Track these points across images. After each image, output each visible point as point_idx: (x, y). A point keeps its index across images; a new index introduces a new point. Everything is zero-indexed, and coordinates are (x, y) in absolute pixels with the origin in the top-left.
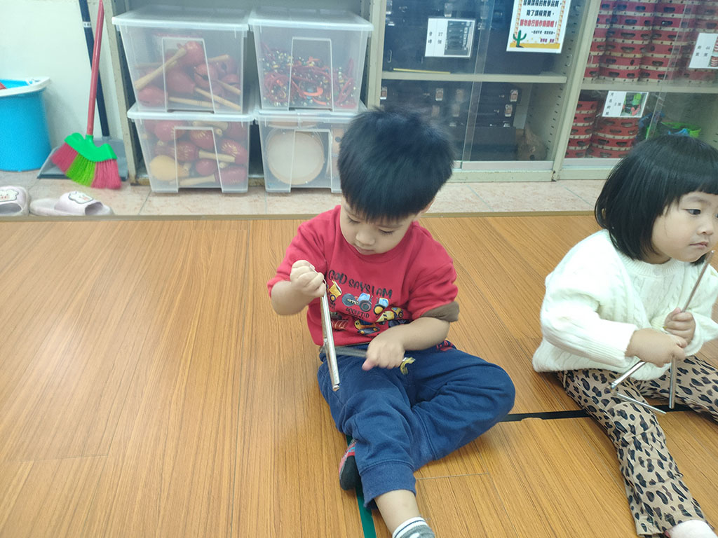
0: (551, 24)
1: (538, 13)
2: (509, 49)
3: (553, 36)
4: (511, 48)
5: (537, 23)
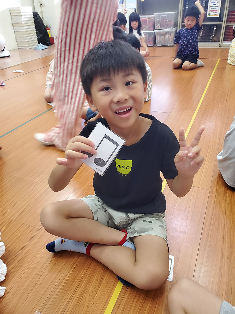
0: (217, 11)
1: (213, 9)
2: (207, 17)
3: (217, 13)
4: (208, 16)
5: (213, 11)
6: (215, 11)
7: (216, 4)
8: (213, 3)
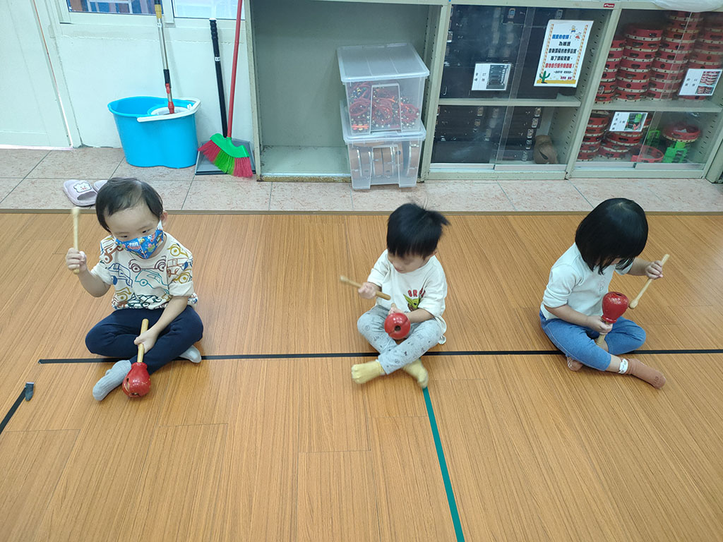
0: (570, 66)
1: (559, 58)
3: (571, 75)
4: (537, 84)
5: (559, 65)
6: (565, 66)
7: (569, 43)
8: (561, 37)
